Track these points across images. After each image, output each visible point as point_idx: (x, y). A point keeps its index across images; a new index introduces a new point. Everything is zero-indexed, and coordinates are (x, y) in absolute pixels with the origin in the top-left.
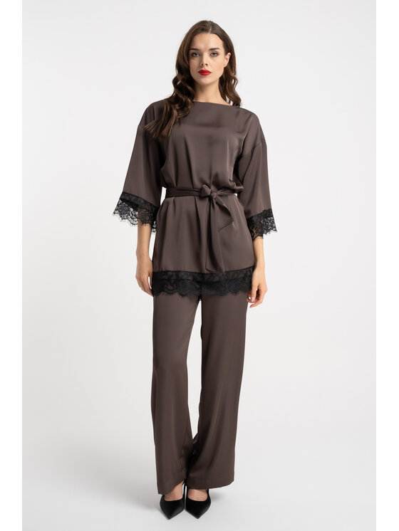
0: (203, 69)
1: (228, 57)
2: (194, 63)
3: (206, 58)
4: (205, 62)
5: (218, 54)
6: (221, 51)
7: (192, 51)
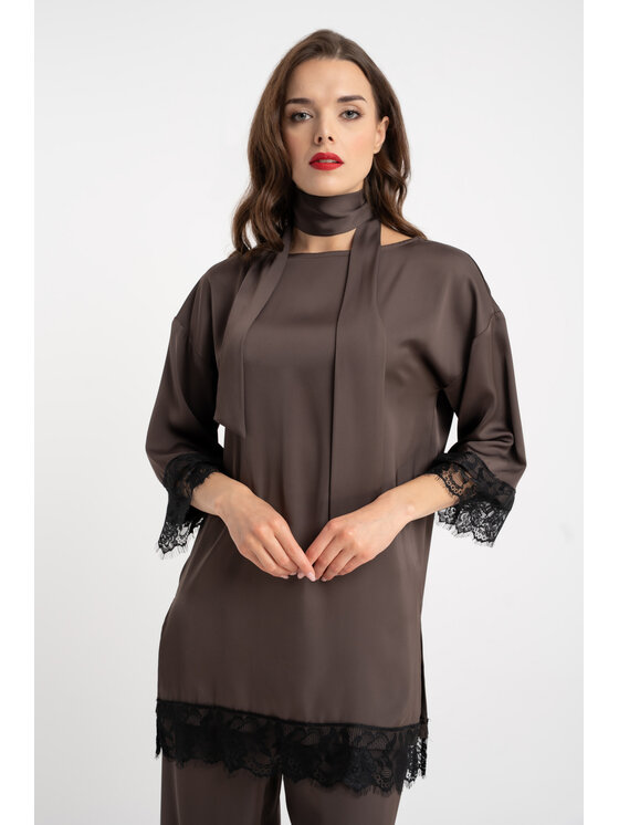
0: (322, 150)
1: (383, 128)
2: (299, 134)
3: (331, 122)
4: (327, 133)
5: (359, 115)
6: (369, 107)
7: (291, 107)
